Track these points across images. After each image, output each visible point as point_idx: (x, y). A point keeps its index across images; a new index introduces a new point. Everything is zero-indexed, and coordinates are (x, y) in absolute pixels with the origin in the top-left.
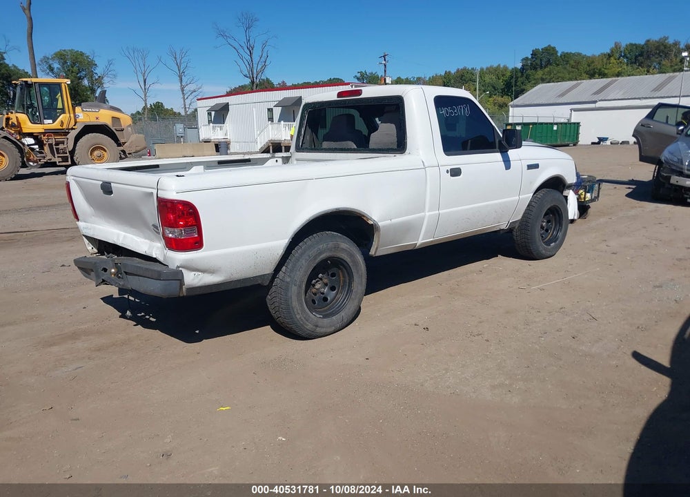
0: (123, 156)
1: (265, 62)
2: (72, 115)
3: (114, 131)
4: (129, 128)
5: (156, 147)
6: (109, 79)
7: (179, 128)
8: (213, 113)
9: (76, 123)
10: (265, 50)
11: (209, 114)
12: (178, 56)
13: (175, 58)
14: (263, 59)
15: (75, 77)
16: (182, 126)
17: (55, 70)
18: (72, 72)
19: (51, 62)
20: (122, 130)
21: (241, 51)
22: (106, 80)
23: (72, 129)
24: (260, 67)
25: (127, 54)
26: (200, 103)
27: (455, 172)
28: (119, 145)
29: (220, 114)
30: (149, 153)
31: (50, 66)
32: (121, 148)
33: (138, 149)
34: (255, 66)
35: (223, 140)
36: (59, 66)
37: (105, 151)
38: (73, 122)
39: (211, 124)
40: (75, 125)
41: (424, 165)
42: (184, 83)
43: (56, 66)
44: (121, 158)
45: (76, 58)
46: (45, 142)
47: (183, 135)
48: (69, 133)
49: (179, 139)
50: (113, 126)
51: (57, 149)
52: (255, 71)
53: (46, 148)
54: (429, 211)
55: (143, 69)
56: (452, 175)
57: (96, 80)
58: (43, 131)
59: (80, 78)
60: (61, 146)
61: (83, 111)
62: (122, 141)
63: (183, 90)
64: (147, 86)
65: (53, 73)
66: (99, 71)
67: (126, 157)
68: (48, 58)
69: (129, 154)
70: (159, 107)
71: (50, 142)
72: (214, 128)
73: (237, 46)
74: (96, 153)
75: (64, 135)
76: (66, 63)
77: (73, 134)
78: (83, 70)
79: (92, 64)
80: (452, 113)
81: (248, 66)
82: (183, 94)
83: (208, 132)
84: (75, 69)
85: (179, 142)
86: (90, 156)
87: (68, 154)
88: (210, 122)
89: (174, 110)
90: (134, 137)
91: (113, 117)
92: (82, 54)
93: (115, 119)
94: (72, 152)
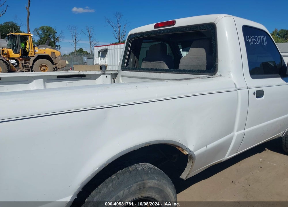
0: (55, 70)
1: (125, 33)
2: (33, 50)
3: (52, 58)
4: (59, 57)
5: (74, 66)
6: (61, 38)
7: (85, 58)
8: (101, 53)
9: (34, 54)
10: (125, 28)
11: (99, 53)
12: (89, 30)
13: (88, 30)
14: (124, 32)
15: (48, 37)
16: (86, 57)
17: (40, 34)
18: (47, 35)
19: (38, 31)
20: (56, 58)
21: (115, 28)
22: (60, 39)
23: (33, 57)
24: (123, 35)
25: (69, 28)
26: (95, 48)
27: (259, 94)
28: (53, 64)
29: (104, 53)
30: (71, 69)
31: (38, 32)
32: (55, 66)
33: (62, 66)
34: (121, 34)
35: (104, 65)
36: (41, 32)
37: (47, 67)
38: (33, 53)
39: (100, 58)
40: (34, 55)
41: (236, 88)
42: (91, 41)
43: (40, 32)
44: (54, 71)
45: (49, 30)
46: (20, 62)
47: (86, 61)
48: (31, 58)
49: (85, 63)
50: (52, 56)
51: (25, 66)
52: (121, 37)
53: (21, 65)
54: (238, 131)
55: (75, 35)
56: (257, 97)
57: (56, 38)
58: (19, 57)
59: (50, 38)
60: (27, 64)
61: (38, 48)
62: (55, 62)
63: (90, 44)
64: (76, 42)
65: (39, 35)
66: (57, 35)
67: (57, 70)
68: (37, 29)
69: (58, 69)
70: (81, 50)
71: (22, 62)
72: (100, 59)
73: (114, 26)
74: (43, 68)
75: (29, 59)
76: (44, 31)
77: (33, 59)
78: (51, 34)
79: (55, 32)
80: (254, 41)
81: (118, 34)
82: (91, 45)
83: (98, 61)
84: (48, 34)
85: (84, 64)
86: (40, 69)
87: (30, 68)
88: (99, 56)
89: (87, 52)
90: (60, 61)
91: (52, 52)
92: (51, 28)
93: (53, 53)
94: (32, 67)
